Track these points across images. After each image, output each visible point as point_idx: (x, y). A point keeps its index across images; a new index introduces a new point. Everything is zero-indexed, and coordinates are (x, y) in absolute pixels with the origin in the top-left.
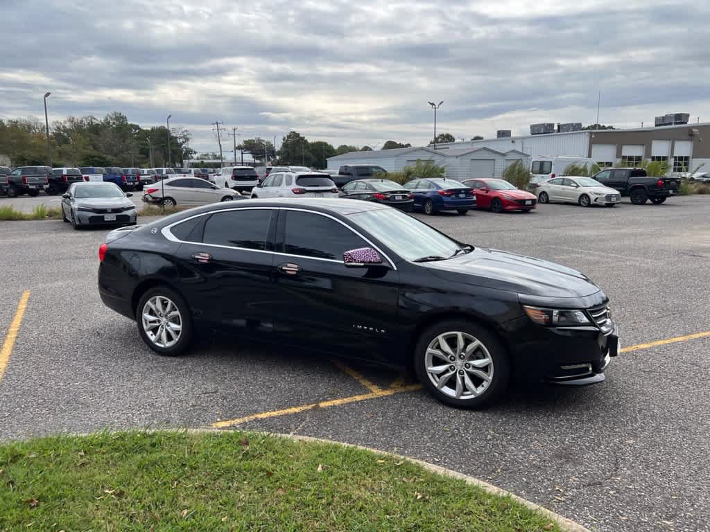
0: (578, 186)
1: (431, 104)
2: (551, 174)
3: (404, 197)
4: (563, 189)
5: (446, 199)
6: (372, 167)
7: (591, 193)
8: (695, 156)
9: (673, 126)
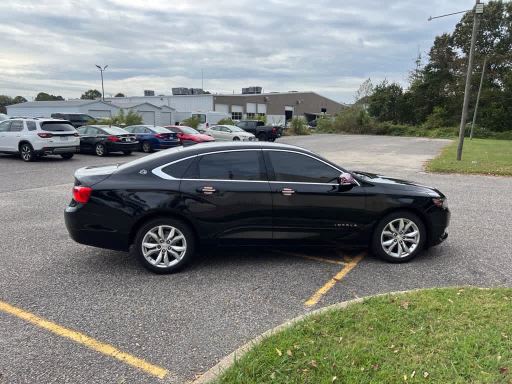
0: (231, 132)
1: (98, 67)
2: (206, 123)
3: (131, 139)
4: (222, 133)
5: (161, 141)
6: (82, 115)
7: (240, 136)
8: (268, 113)
9: (255, 95)
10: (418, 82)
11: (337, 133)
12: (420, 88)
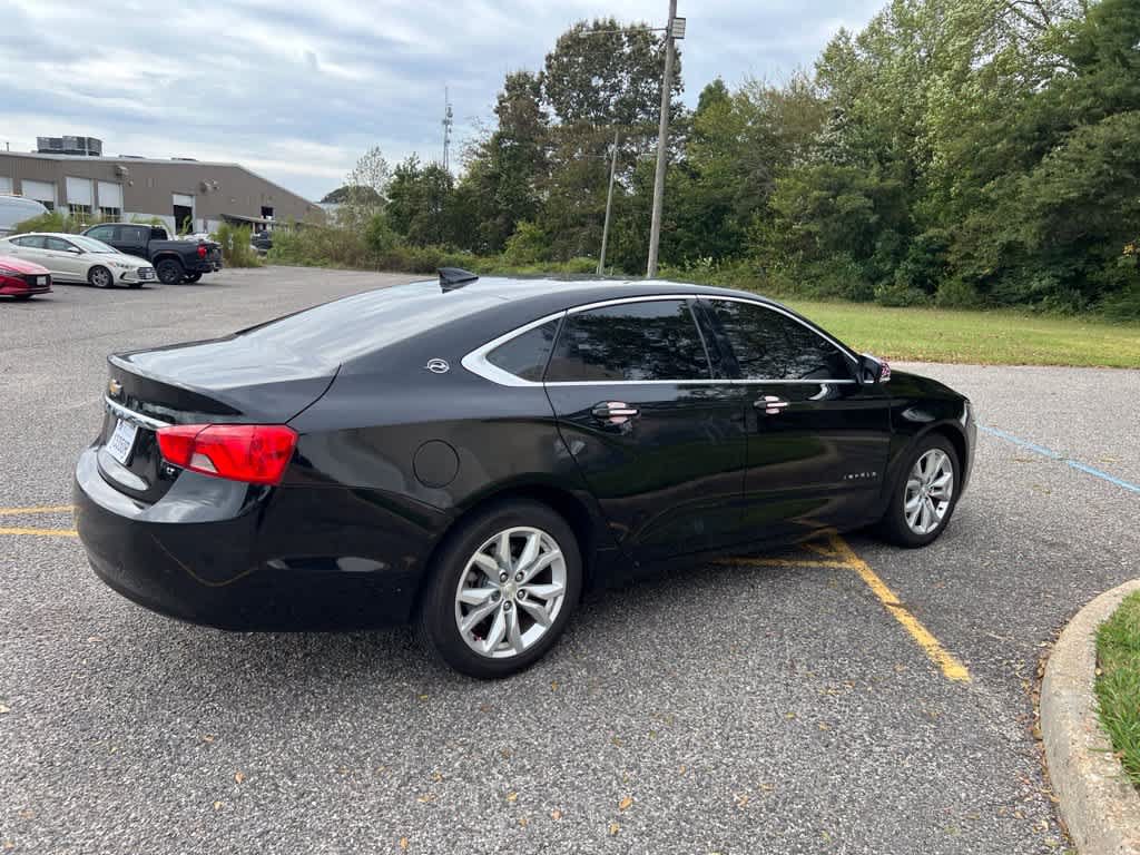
7: (111, 264)
8: (126, 210)
9: (87, 157)
10: (483, 165)
11: (324, 265)
12: (487, 179)
